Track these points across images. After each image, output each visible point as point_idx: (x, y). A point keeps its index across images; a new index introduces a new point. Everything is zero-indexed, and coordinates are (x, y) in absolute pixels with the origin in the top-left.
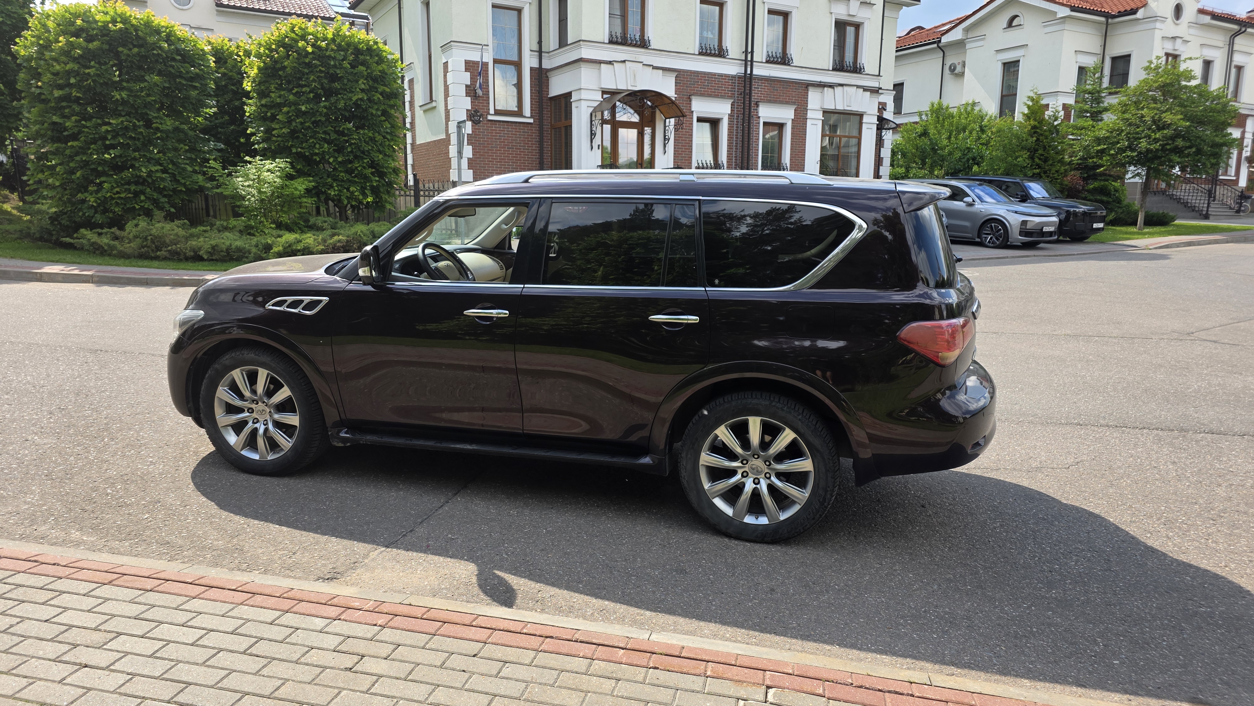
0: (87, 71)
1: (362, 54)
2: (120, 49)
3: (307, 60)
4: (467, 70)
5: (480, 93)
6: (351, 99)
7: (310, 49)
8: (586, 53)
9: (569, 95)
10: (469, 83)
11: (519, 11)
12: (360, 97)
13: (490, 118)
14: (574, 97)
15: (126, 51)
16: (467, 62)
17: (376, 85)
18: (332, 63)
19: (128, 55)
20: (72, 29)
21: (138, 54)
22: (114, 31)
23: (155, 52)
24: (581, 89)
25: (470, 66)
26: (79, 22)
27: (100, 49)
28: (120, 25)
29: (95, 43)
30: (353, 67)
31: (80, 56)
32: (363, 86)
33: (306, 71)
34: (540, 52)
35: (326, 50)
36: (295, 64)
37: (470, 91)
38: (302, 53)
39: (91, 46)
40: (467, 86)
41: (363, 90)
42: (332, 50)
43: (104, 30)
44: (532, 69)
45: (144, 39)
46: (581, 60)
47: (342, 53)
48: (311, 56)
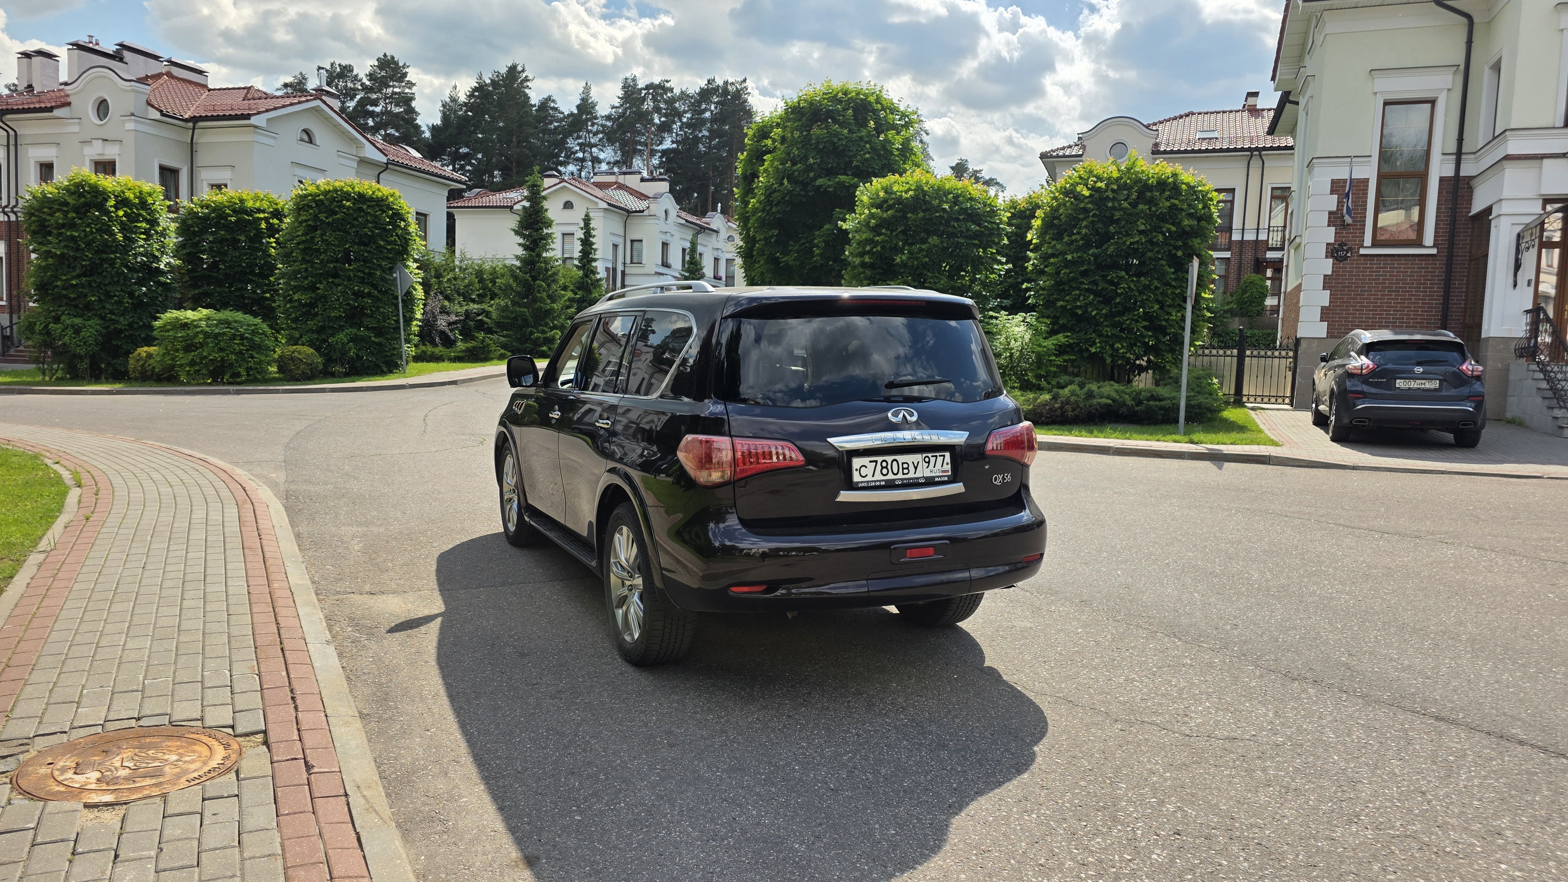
0: (877, 238)
1: (1151, 191)
2: (909, 215)
3: (1082, 205)
4: (1332, 192)
5: (1348, 219)
6: (1124, 243)
7: (1086, 193)
8: (1514, 146)
9: (1489, 210)
10: (1334, 209)
11: (1433, 102)
12: (1136, 239)
13: (1362, 251)
14: (1494, 213)
15: (914, 217)
16: (1333, 182)
17: (1161, 224)
18: (1110, 204)
19: (915, 220)
20: (878, 201)
21: (924, 218)
22: (907, 198)
23: (937, 214)
24: (1501, 200)
25: (1337, 186)
26: (882, 194)
27: (893, 216)
28: (911, 193)
29: (889, 212)
30: (1134, 205)
31: (877, 225)
32: (1142, 227)
33: (1081, 216)
34: (1459, 155)
35: (1106, 191)
36: (1070, 211)
37: (1335, 218)
38: (1078, 197)
39: (885, 215)
40: (1330, 213)
41: (1141, 232)
42: (1113, 191)
43: (899, 200)
44: (1442, 180)
45: (930, 203)
46: (1508, 158)
47: (1125, 192)
48: (1087, 200)
